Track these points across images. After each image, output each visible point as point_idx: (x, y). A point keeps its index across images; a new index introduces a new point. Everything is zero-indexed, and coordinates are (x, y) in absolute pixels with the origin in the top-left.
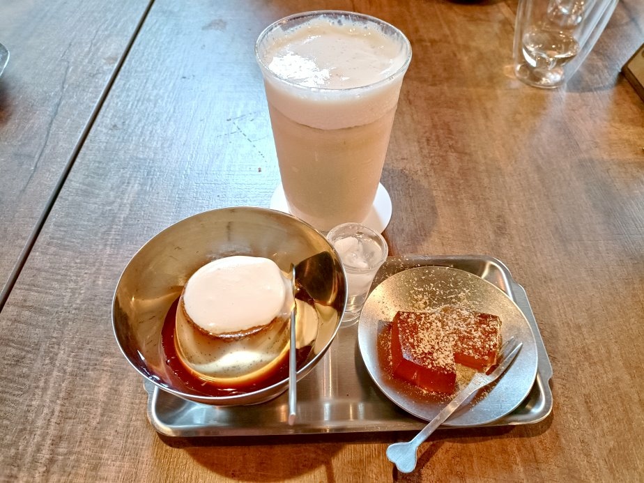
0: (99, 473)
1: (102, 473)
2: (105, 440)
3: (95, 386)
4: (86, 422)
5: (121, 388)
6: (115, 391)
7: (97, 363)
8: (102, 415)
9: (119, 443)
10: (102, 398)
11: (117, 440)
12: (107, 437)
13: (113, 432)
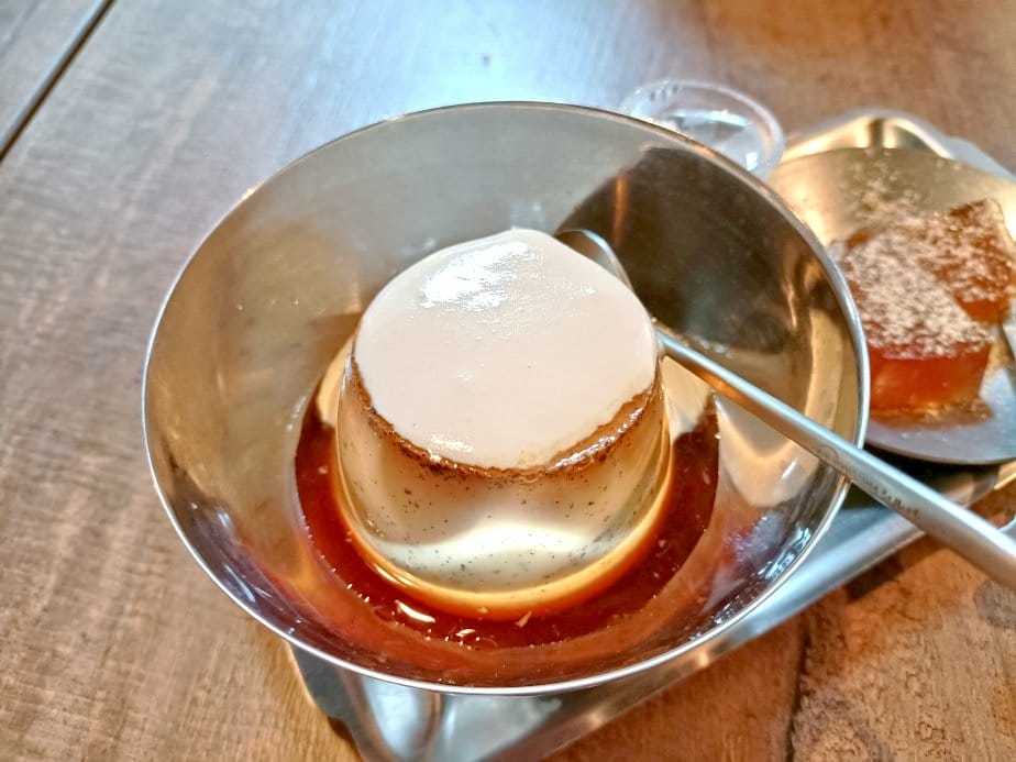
0: (28, 737)
1: (35, 737)
2: (55, 654)
3: (54, 520)
4: (17, 605)
5: (110, 530)
6: (94, 537)
7: (67, 464)
8: (57, 591)
9: (83, 667)
10: (62, 549)
11: (82, 658)
12: (60, 648)
13: (75, 637)
